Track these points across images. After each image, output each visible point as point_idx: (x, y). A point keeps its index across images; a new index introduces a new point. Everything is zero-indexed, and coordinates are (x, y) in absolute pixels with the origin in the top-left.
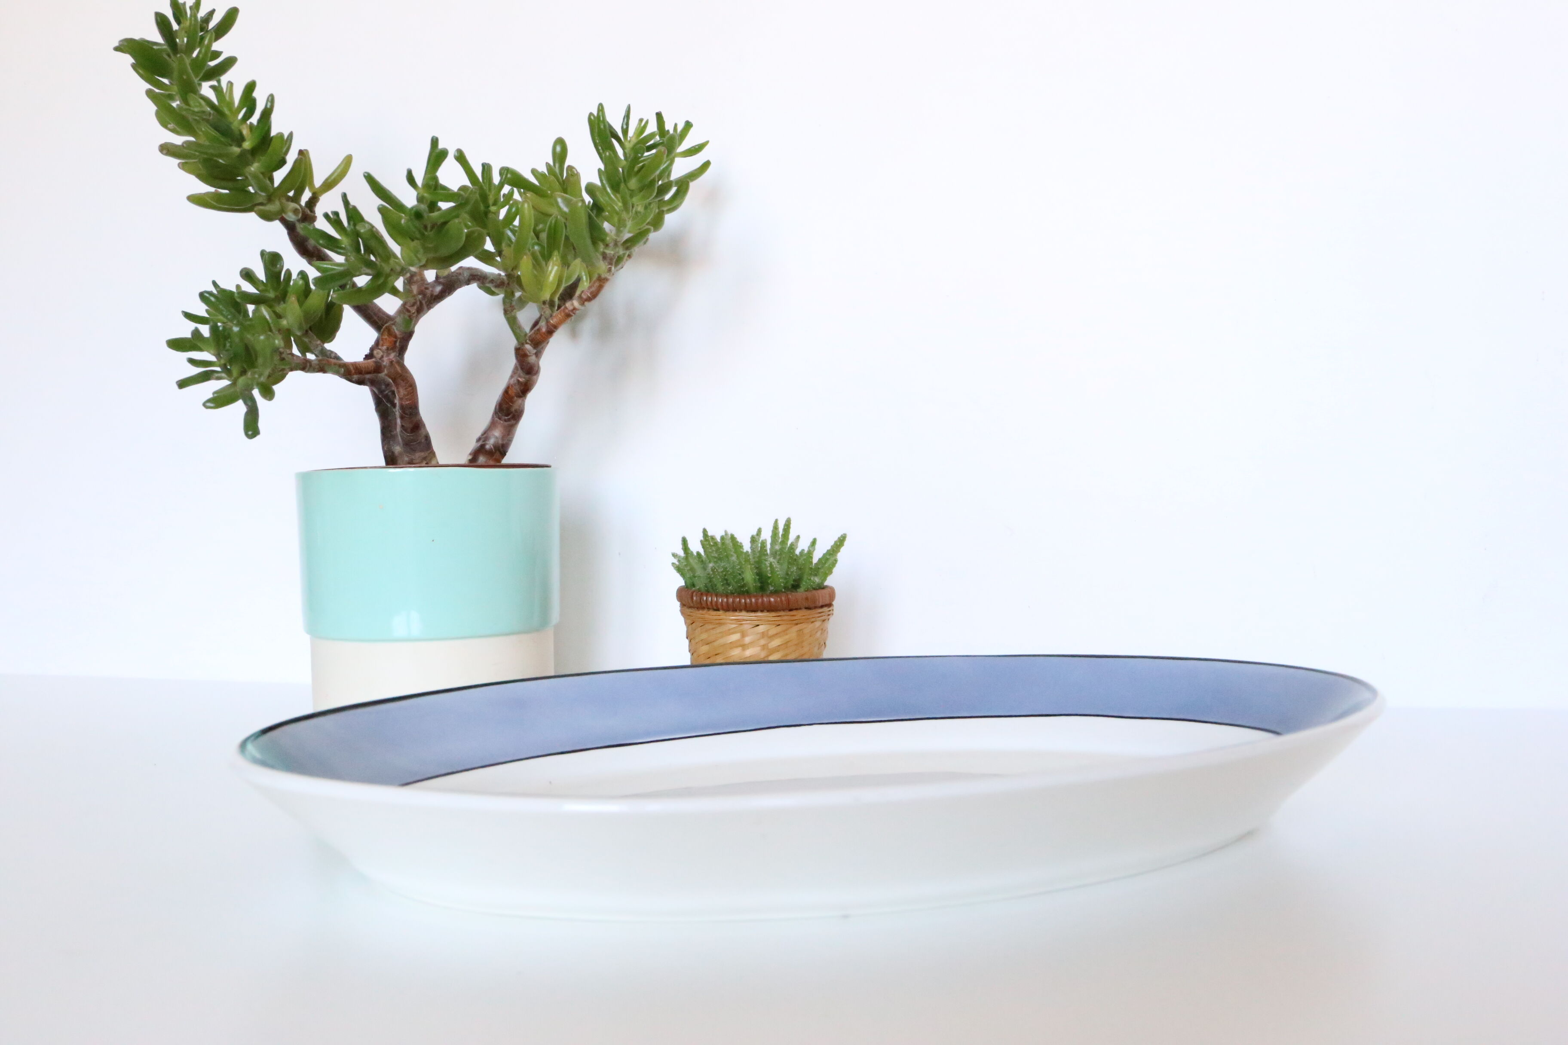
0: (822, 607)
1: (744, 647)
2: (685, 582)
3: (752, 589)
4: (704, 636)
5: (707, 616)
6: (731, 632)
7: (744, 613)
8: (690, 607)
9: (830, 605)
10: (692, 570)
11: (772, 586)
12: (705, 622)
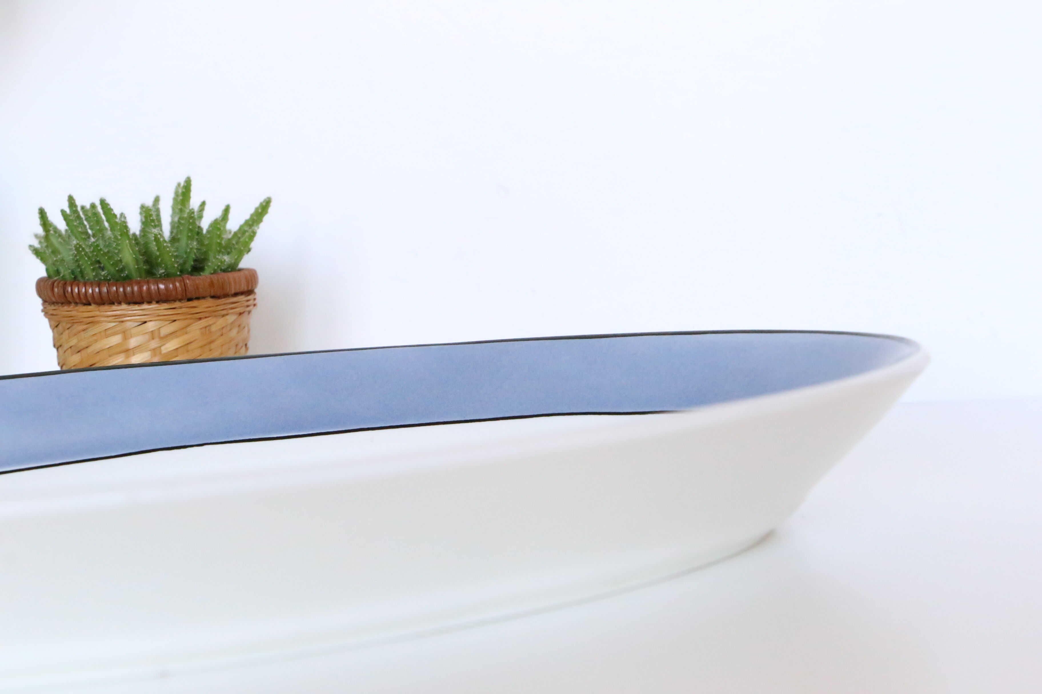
0: (236, 295)
1: (128, 352)
2: (47, 270)
3: (134, 275)
4: (73, 342)
5: (73, 313)
6: (107, 333)
7: (124, 306)
8: (53, 303)
9: (250, 292)
10: (55, 252)
11: (163, 268)
12: (73, 322)
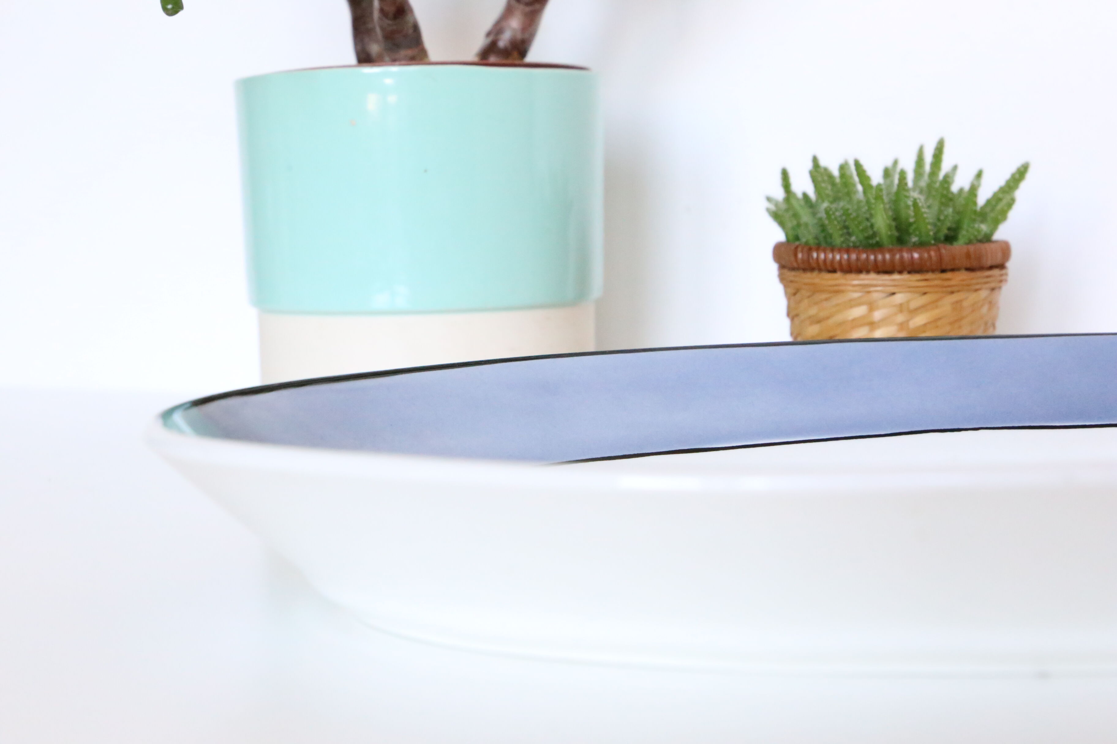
0: (991, 268)
1: (873, 325)
2: (787, 236)
3: (886, 241)
4: (813, 311)
5: (817, 281)
6: (853, 304)
7: (873, 276)
8: (793, 269)
9: (1001, 266)
10: (796, 215)
11: (916, 236)
12: (816, 290)
